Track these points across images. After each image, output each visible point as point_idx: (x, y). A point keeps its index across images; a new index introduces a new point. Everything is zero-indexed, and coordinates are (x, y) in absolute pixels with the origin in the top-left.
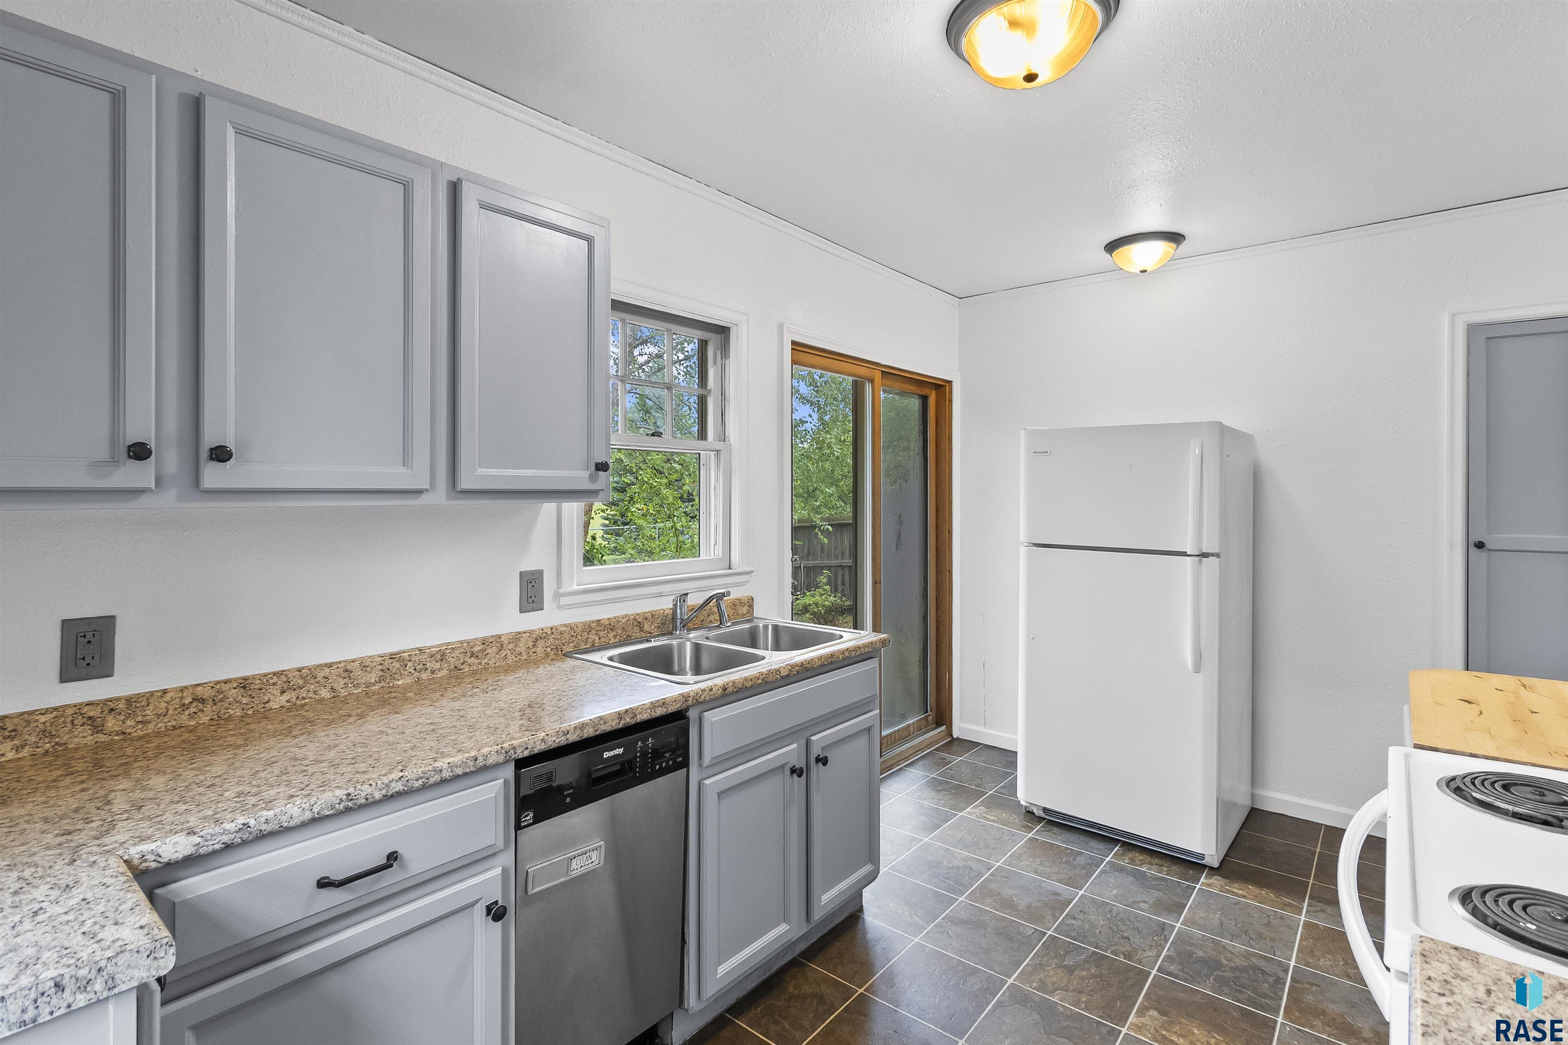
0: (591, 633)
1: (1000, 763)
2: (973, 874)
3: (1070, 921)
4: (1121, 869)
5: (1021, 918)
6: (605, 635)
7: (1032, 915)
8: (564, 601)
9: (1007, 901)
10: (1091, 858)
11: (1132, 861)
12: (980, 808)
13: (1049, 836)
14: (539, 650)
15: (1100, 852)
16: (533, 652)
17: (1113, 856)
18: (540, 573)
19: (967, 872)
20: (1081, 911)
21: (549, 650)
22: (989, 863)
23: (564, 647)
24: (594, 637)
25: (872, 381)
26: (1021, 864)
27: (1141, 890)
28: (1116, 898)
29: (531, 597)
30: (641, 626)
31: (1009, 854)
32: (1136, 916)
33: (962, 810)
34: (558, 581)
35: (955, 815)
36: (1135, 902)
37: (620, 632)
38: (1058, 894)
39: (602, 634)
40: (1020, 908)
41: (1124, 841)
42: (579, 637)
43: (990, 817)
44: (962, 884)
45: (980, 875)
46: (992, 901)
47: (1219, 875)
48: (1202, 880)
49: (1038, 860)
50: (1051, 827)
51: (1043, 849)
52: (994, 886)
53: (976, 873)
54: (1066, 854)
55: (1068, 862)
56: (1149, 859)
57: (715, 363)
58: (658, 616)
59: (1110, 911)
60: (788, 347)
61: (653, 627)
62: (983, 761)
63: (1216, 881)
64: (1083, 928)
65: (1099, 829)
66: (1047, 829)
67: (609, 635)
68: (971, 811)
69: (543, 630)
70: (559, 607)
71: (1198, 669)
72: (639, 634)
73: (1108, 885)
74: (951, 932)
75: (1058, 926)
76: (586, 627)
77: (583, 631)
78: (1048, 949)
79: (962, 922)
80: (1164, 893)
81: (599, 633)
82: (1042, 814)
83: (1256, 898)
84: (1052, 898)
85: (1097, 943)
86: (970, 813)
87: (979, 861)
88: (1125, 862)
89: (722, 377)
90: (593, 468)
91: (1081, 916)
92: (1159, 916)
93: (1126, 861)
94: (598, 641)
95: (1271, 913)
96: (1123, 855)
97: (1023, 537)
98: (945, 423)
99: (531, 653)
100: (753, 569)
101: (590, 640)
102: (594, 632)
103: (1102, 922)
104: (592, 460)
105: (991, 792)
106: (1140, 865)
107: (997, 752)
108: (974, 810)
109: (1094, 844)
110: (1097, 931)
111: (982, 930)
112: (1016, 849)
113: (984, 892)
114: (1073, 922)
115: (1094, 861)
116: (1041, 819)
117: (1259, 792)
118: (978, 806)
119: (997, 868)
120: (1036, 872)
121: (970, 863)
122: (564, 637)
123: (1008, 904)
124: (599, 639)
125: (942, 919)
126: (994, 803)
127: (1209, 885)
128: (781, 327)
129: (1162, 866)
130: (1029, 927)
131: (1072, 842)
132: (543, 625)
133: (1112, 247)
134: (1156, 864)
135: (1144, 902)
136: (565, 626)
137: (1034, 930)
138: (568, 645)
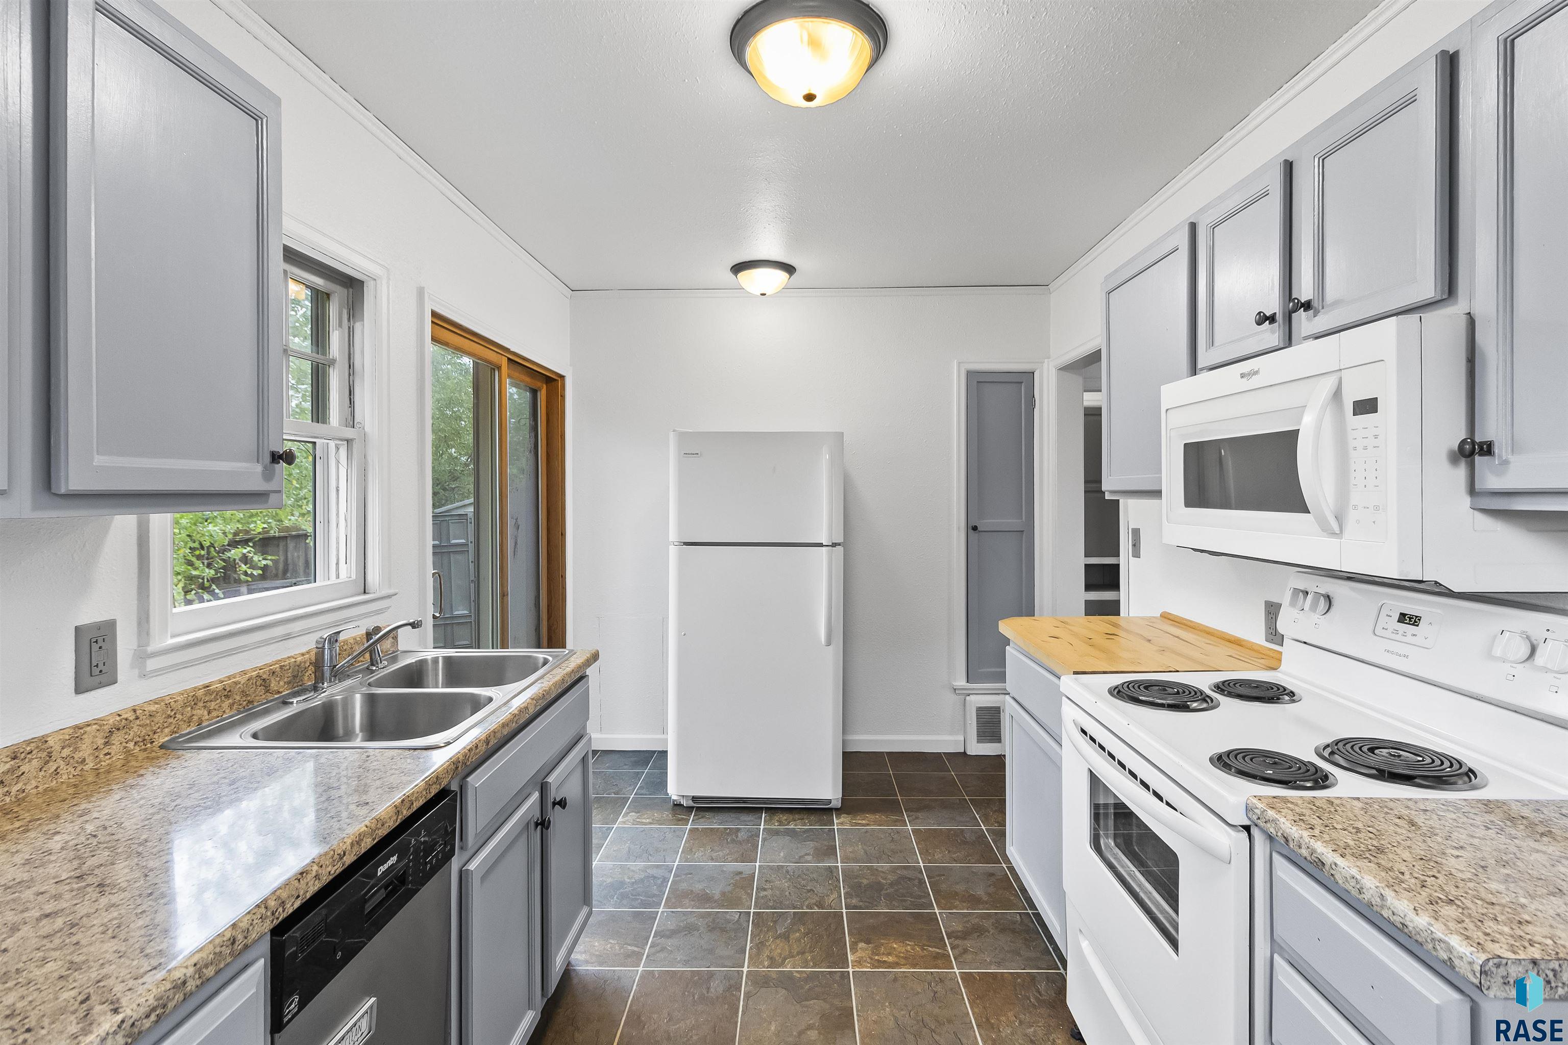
0: (197, 707)
1: (626, 765)
2: (659, 882)
3: (762, 894)
4: (777, 833)
5: (723, 906)
6: (217, 707)
7: (729, 900)
8: (151, 664)
9: (702, 896)
10: (749, 830)
11: (781, 823)
12: (631, 814)
13: (705, 822)
14: (115, 748)
15: (752, 823)
16: (106, 755)
17: (764, 823)
18: (110, 625)
19: (652, 881)
20: (766, 881)
21: (131, 745)
22: (667, 866)
23: (156, 736)
24: (201, 712)
25: (499, 368)
26: (696, 856)
27: (799, 845)
28: (786, 859)
29: (97, 666)
30: (267, 684)
31: (680, 850)
32: (808, 869)
33: (614, 822)
34: (139, 634)
35: (611, 829)
36: (800, 857)
37: (238, 698)
38: (741, 873)
39: (213, 705)
40: (716, 898)
41: (766, 808)
42: (179, 716)
43: (644, 821)
44: (654, 896)
45: (665, 880)
46: (689, 901)
47: (844, 813)
48: (835, 821)
49: (708, 847)
50: (702, 814)
51: (707, 837)
52: (684, 886)
53: (661, 880)
54: (728, 834)
55: (733, 841)
56: (791, 817)
57: (340, 325)
58: (288, 667)
59: (787, 872)
60: (428, 318)
61: (282, 683)
62: (608, 768)
63: (844, 818)
64: (775, 895)
65: (744, 802)
66: (700, 816)
67: (223, 705)
68: (622, 820)
69: (119, 715)
70: (143, 676)
71: (829, 644)
72: (264, 696)
73: (774, 850)
74: (669, 946)
75: (756, 902)
76: (190, 698)
77: (185, 706)
78: (759, 926)
79: (673, 933)
80: (817, 842)
81: (209, 704)
82: (691, 804)
83: (876, 823)
84: (738, 878)
85: (793, 904)
86: (624, 823)
87: (658, 867)
88: (775, 826)
89: (349, 344)
90: (268, 459)
91: (768, 886)
92: (823, 862)
93: (776, 824)
94: (207, 717)
95: (890, 831)
96: (771, 820)
97: (673, 536)
98: (558, 420)
99: (101, 756)
100: (397, 591)
101: (195, 718)
102: (201, 704)
103: (786, 884)
104: (266, 449)
105: (633, 796)
106: (788, 824)
107: (616, 756)
108: (626, 819)
109: (745, 817)
110: (787, 893)
111: (695, 932)
112: (684, 844)
113: (678, 897)
114: (765, 893)
115: (753, 833)
116: (690, 809)
117: (850, 737)
118: (627, 814)
119: (677, 868)
120: (712, 859)
121: (651, 872)
122: (156, 720)
123: (704, 899)
124: (209, 713)
125: (654, 937)
126: (640, 806)
127: (842, 824)
128: (421, 292)
129: (803, 819)
130: (733, 913)
131: (727, 821)
132: (115, 708)
133: (738, 268)
134: (799, 819)
135: (807, 854)
136: (157, 703)
137: (739, 914)
138: (162, 732)
